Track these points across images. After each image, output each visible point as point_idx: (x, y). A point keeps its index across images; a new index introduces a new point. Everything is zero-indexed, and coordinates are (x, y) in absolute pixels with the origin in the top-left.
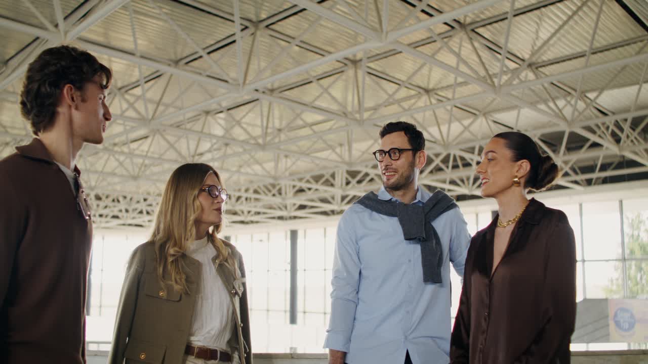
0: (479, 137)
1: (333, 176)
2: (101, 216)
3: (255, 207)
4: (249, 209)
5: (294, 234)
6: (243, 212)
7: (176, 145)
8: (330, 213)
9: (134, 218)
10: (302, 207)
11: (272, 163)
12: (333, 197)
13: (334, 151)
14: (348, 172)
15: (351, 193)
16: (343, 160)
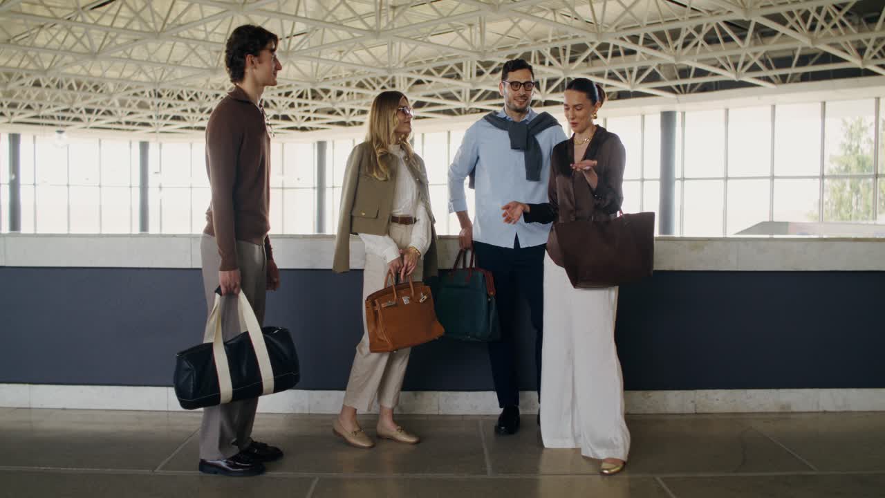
0: (645, 22)
1: (460, 66)
2: (159, 117)
3: (359, 104)
4: (353, 107)
6: (343, 111)
8: (456, 112)
11: (385, 48)
12: (459, 92)
13: (460, 35)
14: (479, 62)
15: (484, 88)
16: (474, 47)
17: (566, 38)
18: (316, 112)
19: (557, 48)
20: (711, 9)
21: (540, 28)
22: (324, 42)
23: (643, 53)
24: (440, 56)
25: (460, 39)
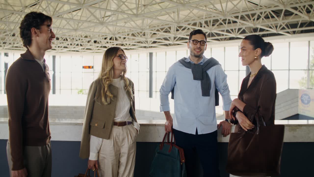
0: (241, 10)
1: (170, 28)
2: (59, 47)
3: (132, 42)
4: (130, 43)
5: (151, 54)
7: (95, 14)
8: (169, 45)
9: (74, 48)
10: (155, 42)
11: (141, 21)
12: (170, 38)
13: (170, 16)
14: (177, 26)
15: (179, 36)
16: (175, 21)
17: (211, 17)
18: (117, 45)
19: (207, 21)
20: (266, 5)
21: (201, 13)
22: (118, 19)
23: (240, 22)
24: (162, 24)
25: (170, 17)
